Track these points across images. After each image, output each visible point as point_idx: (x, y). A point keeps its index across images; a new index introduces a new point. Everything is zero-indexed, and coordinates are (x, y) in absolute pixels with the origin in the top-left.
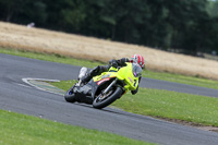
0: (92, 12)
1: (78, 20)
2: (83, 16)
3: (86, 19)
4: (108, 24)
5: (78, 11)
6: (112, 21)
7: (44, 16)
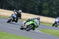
0: (50, 11)
1: (47, 13)
2: (48, 12)
3: (49, 13)
4: (55, 14)
5: (47, 11)
6: (56, 13)
7: (38, 12)
